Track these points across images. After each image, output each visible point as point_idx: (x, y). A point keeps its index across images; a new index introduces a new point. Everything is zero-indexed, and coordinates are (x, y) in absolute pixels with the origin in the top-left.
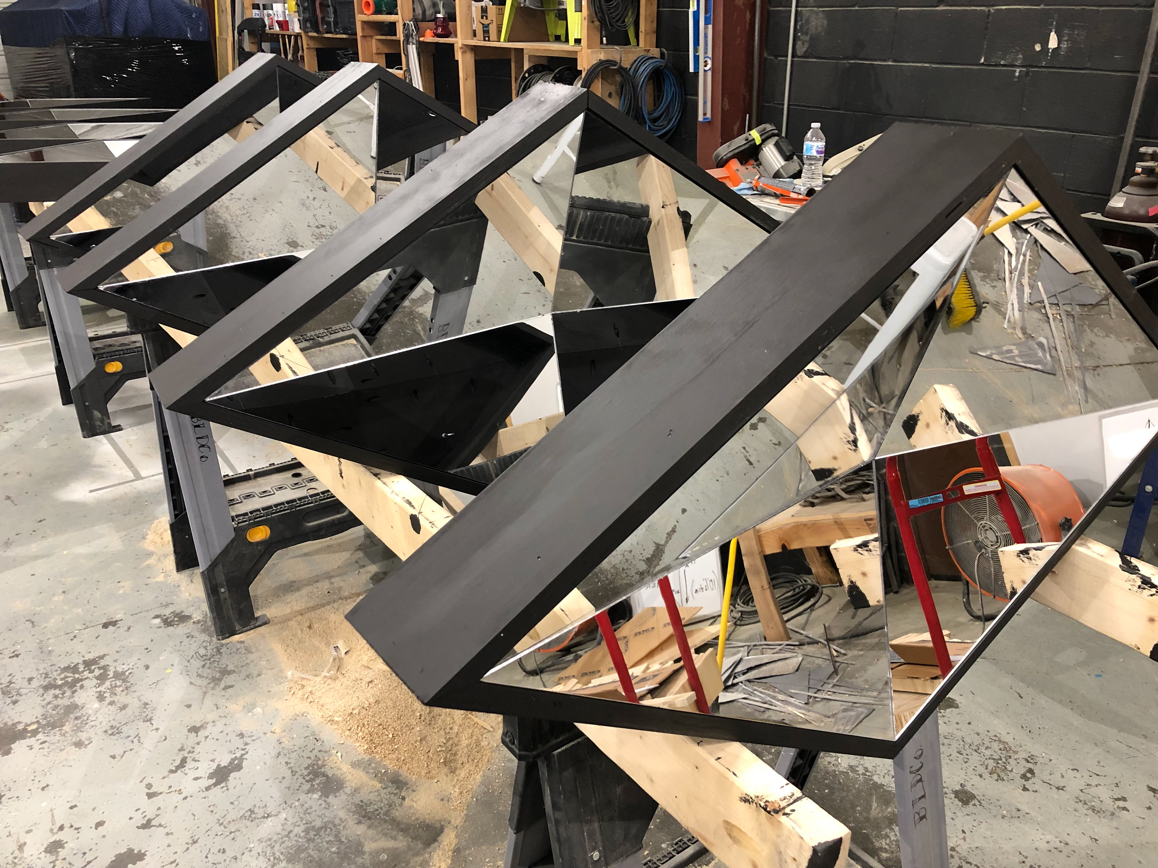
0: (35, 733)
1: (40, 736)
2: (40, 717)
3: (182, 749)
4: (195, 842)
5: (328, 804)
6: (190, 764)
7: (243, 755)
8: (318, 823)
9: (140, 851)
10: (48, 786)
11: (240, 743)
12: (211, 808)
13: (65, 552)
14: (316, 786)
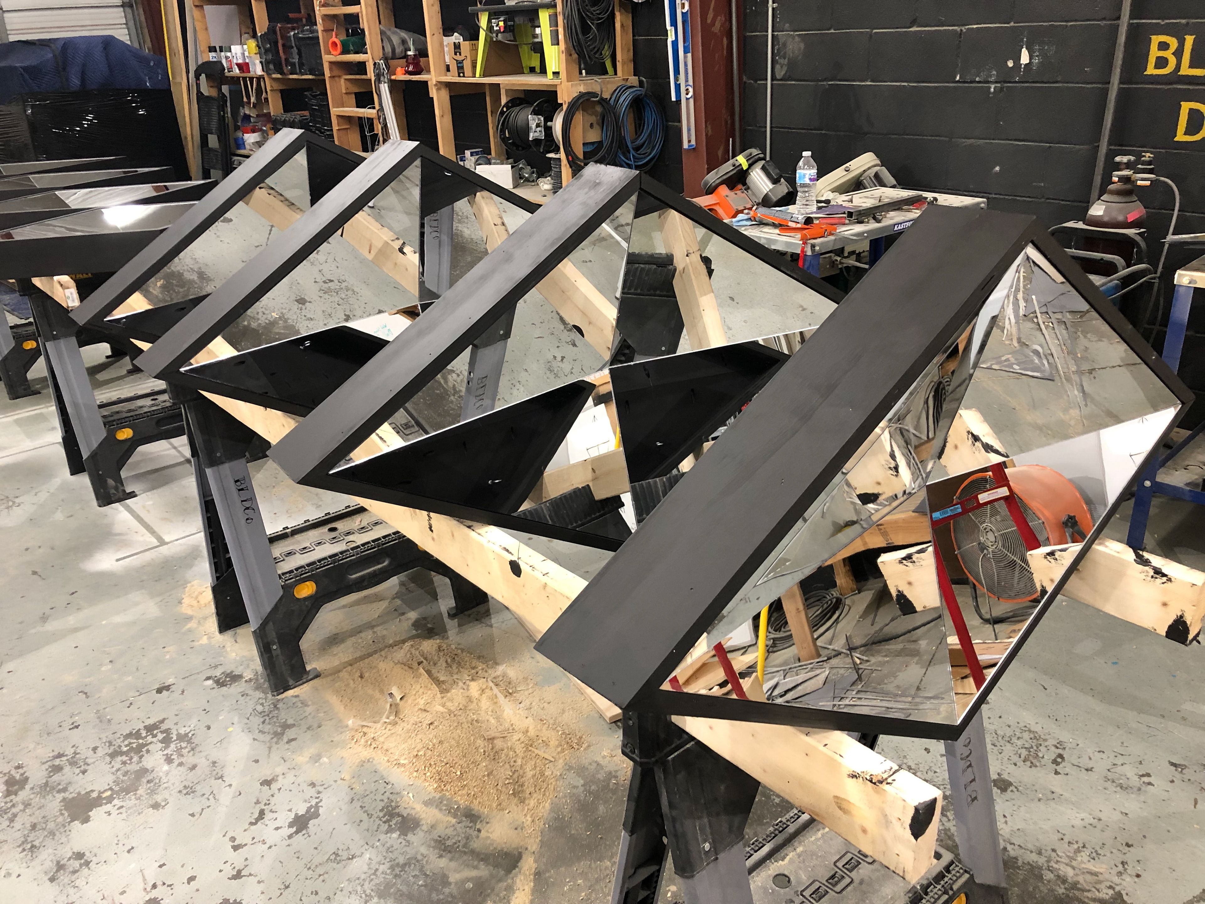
0: (110, 800)
1: (116, 802)
2: (112, 784)
3: (258, 802)
4: (287, 887)
5: (408, 842)
6: (268, 816)
7: (317, 803)
8: (401, 860)
9: (235, 900)
10: (133, 848)
11: (312, 792)
12: (297, 855)
13: (104, 622)
14: (393, 826)
